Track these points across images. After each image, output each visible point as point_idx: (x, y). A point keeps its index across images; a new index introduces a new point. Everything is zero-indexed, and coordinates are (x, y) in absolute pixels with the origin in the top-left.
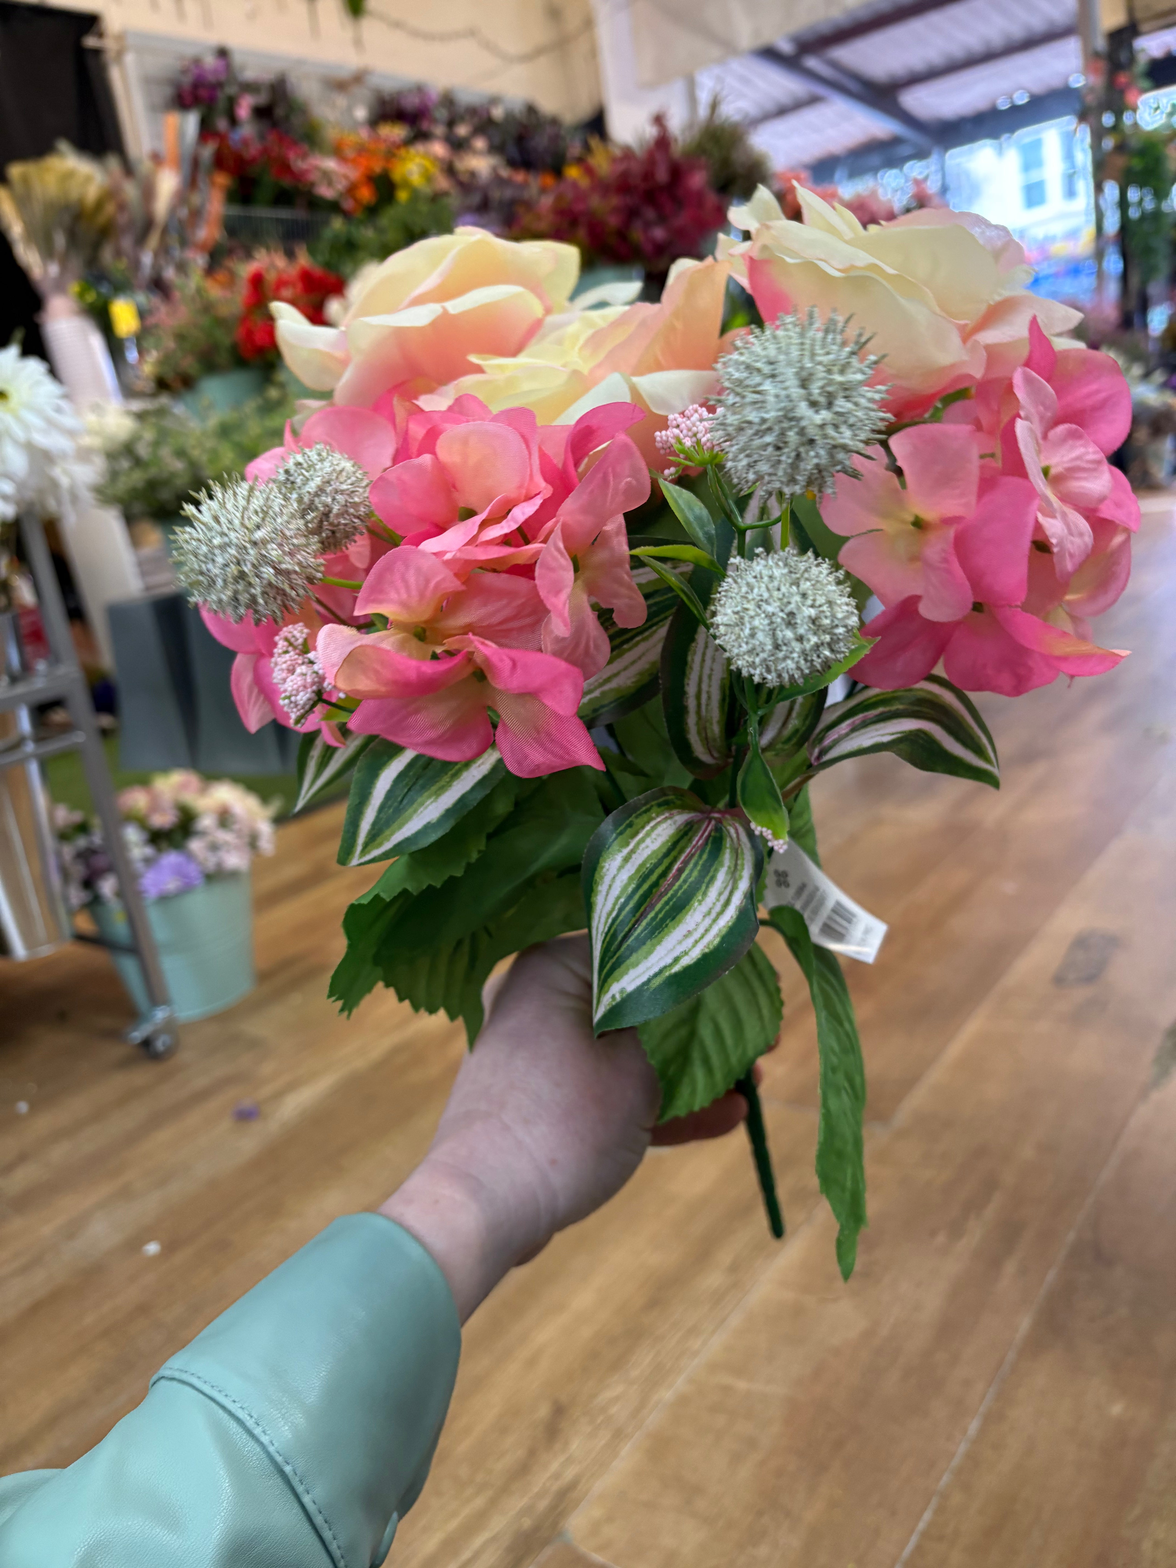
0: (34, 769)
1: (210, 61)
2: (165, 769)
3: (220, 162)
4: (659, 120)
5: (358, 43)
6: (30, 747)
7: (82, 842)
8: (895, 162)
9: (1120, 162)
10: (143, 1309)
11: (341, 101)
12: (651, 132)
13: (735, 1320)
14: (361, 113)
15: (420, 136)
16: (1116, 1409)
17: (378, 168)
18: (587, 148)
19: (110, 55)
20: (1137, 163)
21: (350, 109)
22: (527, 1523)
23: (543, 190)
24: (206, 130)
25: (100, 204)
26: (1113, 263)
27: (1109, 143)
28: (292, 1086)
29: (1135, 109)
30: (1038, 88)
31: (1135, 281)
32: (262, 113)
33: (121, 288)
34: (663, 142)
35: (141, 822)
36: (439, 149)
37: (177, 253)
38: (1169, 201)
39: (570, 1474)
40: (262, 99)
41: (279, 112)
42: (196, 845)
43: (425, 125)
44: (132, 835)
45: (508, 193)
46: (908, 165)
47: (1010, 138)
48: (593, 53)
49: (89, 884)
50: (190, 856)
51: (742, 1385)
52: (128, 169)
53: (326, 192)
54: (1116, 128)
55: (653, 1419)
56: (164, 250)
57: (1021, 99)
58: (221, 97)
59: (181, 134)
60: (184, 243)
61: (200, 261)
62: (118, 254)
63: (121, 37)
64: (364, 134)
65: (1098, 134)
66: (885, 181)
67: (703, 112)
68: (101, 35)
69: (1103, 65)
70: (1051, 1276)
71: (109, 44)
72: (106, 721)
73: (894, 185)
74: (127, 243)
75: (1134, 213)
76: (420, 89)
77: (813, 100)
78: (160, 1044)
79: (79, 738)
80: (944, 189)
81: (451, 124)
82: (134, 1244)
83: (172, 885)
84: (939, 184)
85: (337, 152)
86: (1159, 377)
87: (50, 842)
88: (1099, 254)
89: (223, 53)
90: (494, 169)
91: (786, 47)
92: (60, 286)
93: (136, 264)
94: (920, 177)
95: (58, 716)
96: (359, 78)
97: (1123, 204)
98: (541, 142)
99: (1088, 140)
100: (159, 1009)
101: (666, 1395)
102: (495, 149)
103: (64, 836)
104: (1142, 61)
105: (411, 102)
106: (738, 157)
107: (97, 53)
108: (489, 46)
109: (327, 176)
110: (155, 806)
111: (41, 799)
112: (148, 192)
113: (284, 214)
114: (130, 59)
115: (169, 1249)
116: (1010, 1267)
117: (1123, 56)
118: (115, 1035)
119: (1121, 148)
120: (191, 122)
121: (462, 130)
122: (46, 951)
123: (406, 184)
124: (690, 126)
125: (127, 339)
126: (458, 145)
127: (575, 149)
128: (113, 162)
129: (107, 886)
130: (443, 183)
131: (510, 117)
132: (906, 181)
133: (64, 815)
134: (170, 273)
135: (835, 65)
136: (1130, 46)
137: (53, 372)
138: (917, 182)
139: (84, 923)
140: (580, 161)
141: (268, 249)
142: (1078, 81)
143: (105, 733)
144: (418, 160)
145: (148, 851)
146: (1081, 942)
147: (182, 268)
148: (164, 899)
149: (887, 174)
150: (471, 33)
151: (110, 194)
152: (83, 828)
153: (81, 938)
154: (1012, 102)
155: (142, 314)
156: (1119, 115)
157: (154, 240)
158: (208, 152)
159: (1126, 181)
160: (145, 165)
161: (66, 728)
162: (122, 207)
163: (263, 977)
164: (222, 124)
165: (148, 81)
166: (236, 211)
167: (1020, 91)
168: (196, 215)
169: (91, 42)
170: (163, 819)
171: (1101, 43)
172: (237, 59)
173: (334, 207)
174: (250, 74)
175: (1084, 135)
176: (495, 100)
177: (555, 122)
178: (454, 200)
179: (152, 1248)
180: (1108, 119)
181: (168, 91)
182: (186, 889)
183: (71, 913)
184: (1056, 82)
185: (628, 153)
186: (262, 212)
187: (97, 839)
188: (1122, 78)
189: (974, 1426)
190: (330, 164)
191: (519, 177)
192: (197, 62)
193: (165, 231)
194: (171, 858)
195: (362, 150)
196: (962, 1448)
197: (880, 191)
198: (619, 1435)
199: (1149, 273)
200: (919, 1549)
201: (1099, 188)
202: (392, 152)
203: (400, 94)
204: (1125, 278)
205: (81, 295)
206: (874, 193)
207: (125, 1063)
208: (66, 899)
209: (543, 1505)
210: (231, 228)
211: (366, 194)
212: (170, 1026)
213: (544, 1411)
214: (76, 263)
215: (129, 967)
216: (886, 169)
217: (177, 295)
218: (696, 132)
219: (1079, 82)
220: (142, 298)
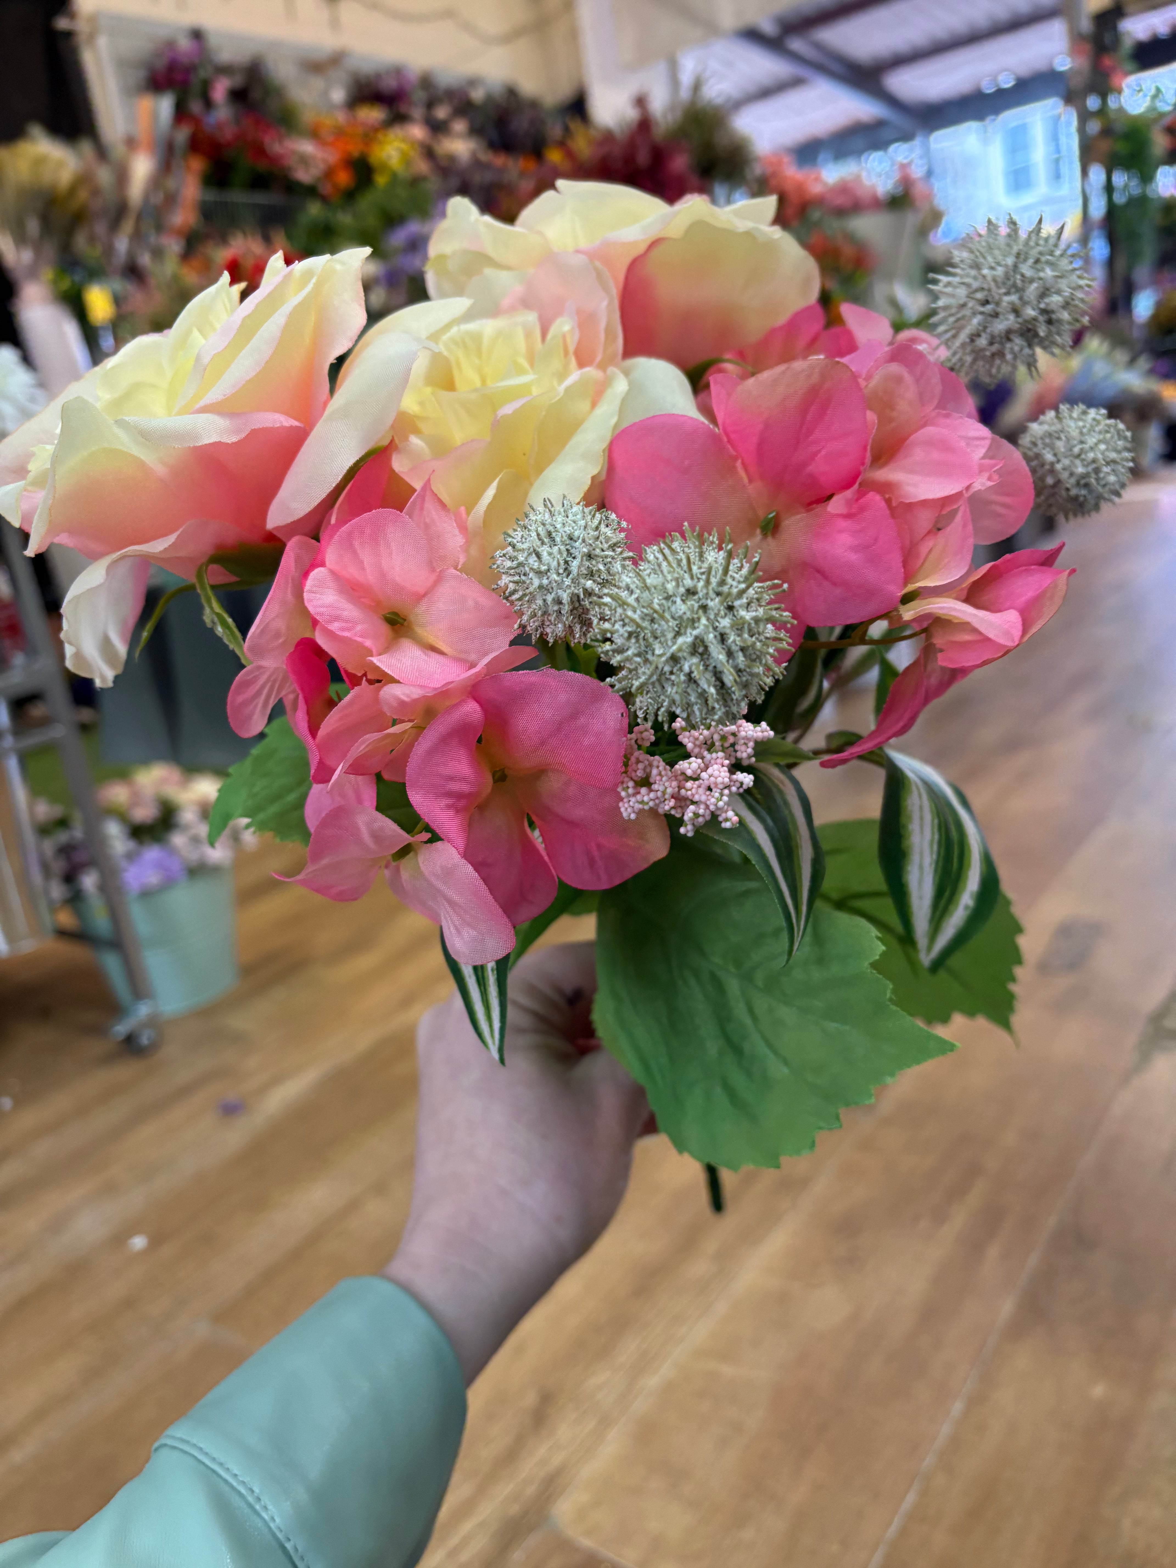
0: (13, 765)
1: (184, 44)
2: (146, 761)
3: (196, 145)
4: (641, 102)
5: (335, 24)
6: (9, 741)
7: (63, 837)
8: (881, 145)
9: (1105, 146)
10: (129, 1303)
11: (317, 83)
12: (631, 114)
13: (721, 1307)
14: (338, 95)
15: (398, 118)
16: (1099, 1391)
17: (355, 150)
18: (567, 130)
19: (82, 39)
20: (1121, 147)
21: (326, 93)
22: (515, 1509)
23: (523, 174)
24: (181, 113)
25: (73, 189)
26: (1099, 248)
27: (1094, 127)
28: (277, 1080)
29: (1120, 91)
30: (1024, 70)
31: (1121, 264)
32: (239, 96)
33: (95, 274)
34: (644, 124)
35: (122, 816)
36: (417, 132)
37: (153, 239)
38: (1153, 185)
39: (557, 1460)
40: (237, 81)
41: (256, 94)
42: (178, 840)
43: (403, 108)
44: (114, 830)
45: (488, 177)
46: (893, 148)
47: (994, 120)
48: (574, 35)
49: (70, 878)
50: (173, 852)
51: (727, 1370)
52: (102, 152)
53: (303, 176)
54: (1102, 112)
55: (640, 1405)
56: (137, 236)
57: (1007, 82)
58: (195, 81)
59: (155, 116)
60: (160, 227)
61: (174, 246)
62: (92, 239)
63: (93, 19)
64: (341, 117)
65: (1084, 116)
66: (869, 165)
67: (685, 94)
68: (72, 16)
69: (1088, 47)
70: (1033, 1260)
71: (81, 26)
72: (86, 714)
73: (878, 169)
74: (100, 228)
75: (1120, 199)
76: (398, 71)
77: (796, 83)
78: (144, 1041)
79: (59, 732)
80: (930, 173)
81: (430, 105)
82: (119, 1239)
83: (153, 878)
84: (926, 168)
85: (314, 134)
86: (1144, 363)
87: (29, 836)
88: (1084, 239)
89: (197, 35)
90: (474, 154)
91: (768, 27)
92: (33, 273)
93: (109, 250)
94: (905, 161)
95: (37, 711)
96: (336, 59)
97: (1109, 188)
98: (521, 124)
99: (1075, 123)
100: (141, 1002)
101: (653, 1381)
102: (475, 131)
103: (44, 830)
104: (1127, 44)
105: (389, 84)
106: (721, 141)
107: (69, 35)
108: (468, 28)
109: (304, 160)
110: (136, 798)
111: (20, 793)
112: (122, 176)
113: (262, 198)
114: (102, 42)
115: (156, 1242)
116: (993, 1252)
117: (1108, 38)
118: (98, 1030)
119: (1107, 132)
120: (165, 105)
121: (442, 113)
122: (28, 946)
123: (384, 167)
124: (672, 108)
125: (103, 328)
126: (437, 128)
127: (555, 131)
128: (86, 147)
129: (89, 881)
130: (422, 167)
131: (490, 99)
132: (893, 165)
133: (44, 810)
134: (145, 260)
135: (819, 47)
136: (1115, 28)
137: (27, 360)
138: (903, 167)
139: (66, 919)
140: (562, 144)
141: (245, 233)
142: (1064, 63)
143: (85, 728)
144: (396, 144)
145: (131, 845)
146: (1065, 931)
147: (158, 253)
148: (147, 894)
149: (871, 157)
150: (449, 14)
151: (84, 179)
152: (63, 823)
153: (63, 934)
154: (997, 85)
155: (118, 301)
156: (1104, 96)
157: (128, 226)
158: (182, 135)
159: (1112, 164)
160: (118, 149)
161: (45, 722)
162: (96, 192)
163: (247, 970)
164: (195, 107)
165: (122, 64)
166: (212, 196)
167: (1006, 73)
168: (171, 200)
169: (62, 23)
170: (144, 813)
171: (1086, 25)
172: (213, 41)
173: (311, 191)
174: (226, 55)
175: (1070, 118)
176: (473, 82)
177: (534, 104)
178: (433, 184)
179: (139, 1242)
180: (1093, 103)
181: (141, 74)
182: (168, 883)
183: (53, 909)
184: (1040, 65)
185: (608, 137)
186: (238, 197)
187: (78, 833)
188: (1107, 61)
189: (957, 1407)
190: (307, 147)
191: (499, 160)
192: (170, 44)
193: (139, 218)
194: (152, 853)
195: (340, 133)
196: (945, 1430)
197: (864, 174)
198: (605, 1422)
199: (1134, 258)
200: (904, 1532)
201: (1085, 172)
202: (371, 135)
203: (378, 76)
204: (1111, 263)
205: (55, 282)
206: (858, 178)
207: (108, 1059)
208: (47, 892)
209: (531, 1490)
210: (207, 212)
211: (344, 178)
212: (153, 1022)
213: (531, 1399)
214: (50, 250)
215: (111, 964)
216: (869, 152)
217: (152, 282)
218: (679, 114)
219: (1065, 65)
220: (119, 284)
